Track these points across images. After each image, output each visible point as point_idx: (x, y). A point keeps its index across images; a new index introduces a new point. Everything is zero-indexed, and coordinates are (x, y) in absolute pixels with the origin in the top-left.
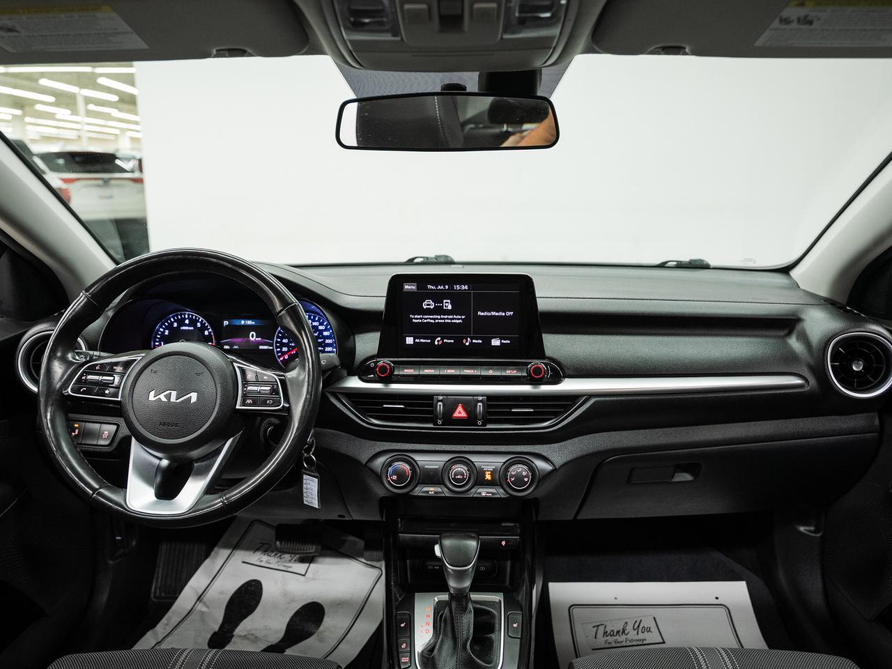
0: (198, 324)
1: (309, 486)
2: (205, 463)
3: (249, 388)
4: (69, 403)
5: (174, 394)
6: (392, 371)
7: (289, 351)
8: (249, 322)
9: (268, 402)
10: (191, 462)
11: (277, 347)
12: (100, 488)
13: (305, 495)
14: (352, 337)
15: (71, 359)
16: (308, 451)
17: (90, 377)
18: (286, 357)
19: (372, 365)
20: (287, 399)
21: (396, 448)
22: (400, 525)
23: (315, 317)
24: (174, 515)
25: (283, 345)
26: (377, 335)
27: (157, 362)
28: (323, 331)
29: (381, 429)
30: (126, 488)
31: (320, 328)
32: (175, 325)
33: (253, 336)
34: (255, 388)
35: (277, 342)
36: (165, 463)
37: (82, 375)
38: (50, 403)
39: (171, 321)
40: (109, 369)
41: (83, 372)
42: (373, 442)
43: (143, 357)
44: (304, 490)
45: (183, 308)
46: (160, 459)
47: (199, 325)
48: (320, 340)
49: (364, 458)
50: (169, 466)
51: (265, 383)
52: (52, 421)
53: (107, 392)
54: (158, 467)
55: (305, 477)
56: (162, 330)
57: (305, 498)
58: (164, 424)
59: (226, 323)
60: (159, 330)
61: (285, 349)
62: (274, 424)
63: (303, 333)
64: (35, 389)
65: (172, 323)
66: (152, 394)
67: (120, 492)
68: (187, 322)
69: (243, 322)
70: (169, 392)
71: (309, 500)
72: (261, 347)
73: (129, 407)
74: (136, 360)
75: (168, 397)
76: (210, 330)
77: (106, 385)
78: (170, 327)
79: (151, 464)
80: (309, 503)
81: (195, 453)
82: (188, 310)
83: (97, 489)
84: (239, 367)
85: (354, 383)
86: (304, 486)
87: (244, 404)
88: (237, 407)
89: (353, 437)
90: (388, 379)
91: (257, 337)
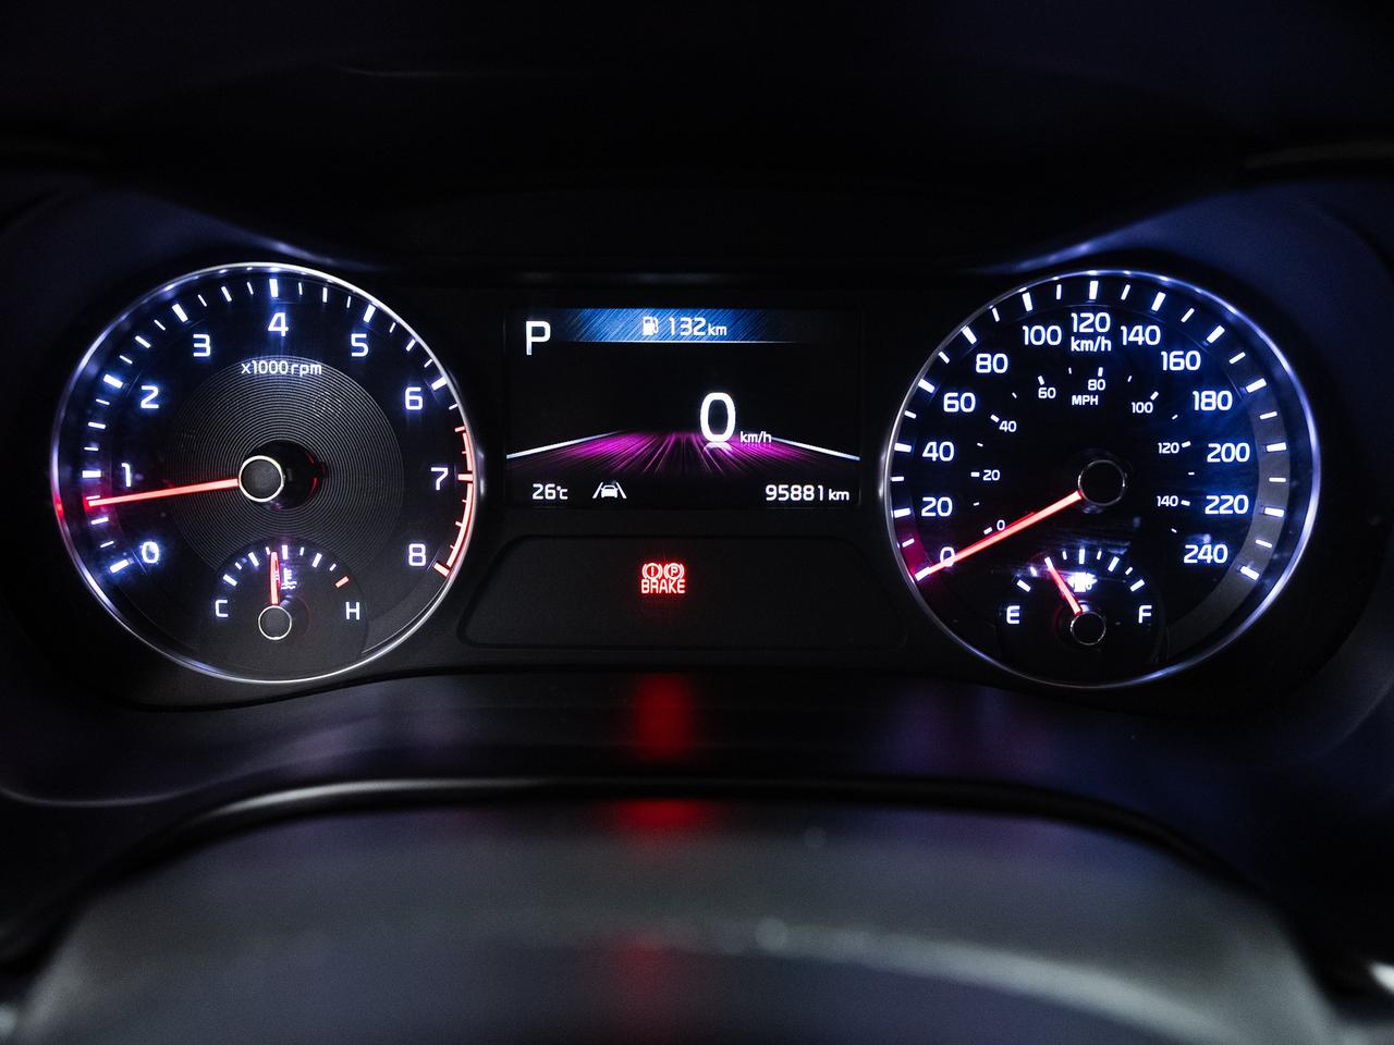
0: (357, 339)
8: (695, 328)
23: (1145, 290)
25: (926, 479)
28: (1184, 384)
31: (1174, 361)
32: (204, 346)
33: (718, 422)
39: (171, 319)
45: (241, 235)
47: (359, 344)
48: (1167, 448)
56: (113, 382)
59: (537, 332)
60: (94, 386)
61: (938, 506)
65: (182, 336)
68: (279, 324)
69: (649, 327)
72: (773, 492)
76: (442, 381)
78: (169, 359)
82: (283, 248)
91: (744, 425)
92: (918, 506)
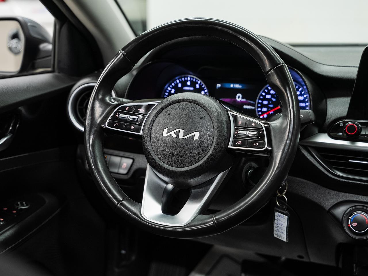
1: (279, 222)
2: (201, 189)
3: (240, 132)
4: (105, 134)
5: (182, 132)
6: (360, 130)
7: (268, 111)
8: (237, 86)
9: (254, 144)
10: (190, 188)
11: (258, 107)
12: (122, 201)
13: (275, 229)
14: (324, 101)
15: (108, 101)
16: (281, 192)
17: (121, 115)
18: (265, 116)
19: (342, 125)
20: (270, 144)
21: (358, 200)
22: (355, 270)
24: (175, 227)
25: (263, 106)
26: (348, 100)
27: (170, 107)
29: (345, 180)
30: (141, 202)
33: (239, 97)
34: (245, 132)
35: (259, 103)
36: (170, 187)
37: (115, 113)
38: (93, 132)
39: (177, 82)
40: (134, 111)
41: (117, 111)
42: (336, 192)
43: (159, 103)
44: (275, 225)
45: (187, 71)
46: (167, 183)
47: (198, 86)
49: (327, 205)
50: (173, 189)
51: (253, 129)
52: (93, 146)
53: (132, 127)
54: (165, 189)
55: (277, 214)
56: (169, 89)
57: (275, 232)
58: (173, 155)
59: (219, 85)
60: (167, 89)
61: (264, 109)
62: (254, 167)
63: (287, 89)
64: (82, 129)
65: (177, 84)
66: (166, 131)
67: (136, 205)
68: (189, 83)
69: (232, 86)
70: (178, 130)
71: (279, 234)
73: (147, 140)
74: (154, 105)
75: (177, 134)
76: (206, 91)
77: (132, 122)
79: (160, 186)
80: (278, 236)
81: (194, 181)
82: (191, 73)
83: (121, 201)
84: (232, 115)
85: (324, 139)
86: (276, 221)
87: (234, 144)
88: (229, 147)
89: (319, 186)
90: (355, 137)
91: (242, 98)
92: (262, 109)
